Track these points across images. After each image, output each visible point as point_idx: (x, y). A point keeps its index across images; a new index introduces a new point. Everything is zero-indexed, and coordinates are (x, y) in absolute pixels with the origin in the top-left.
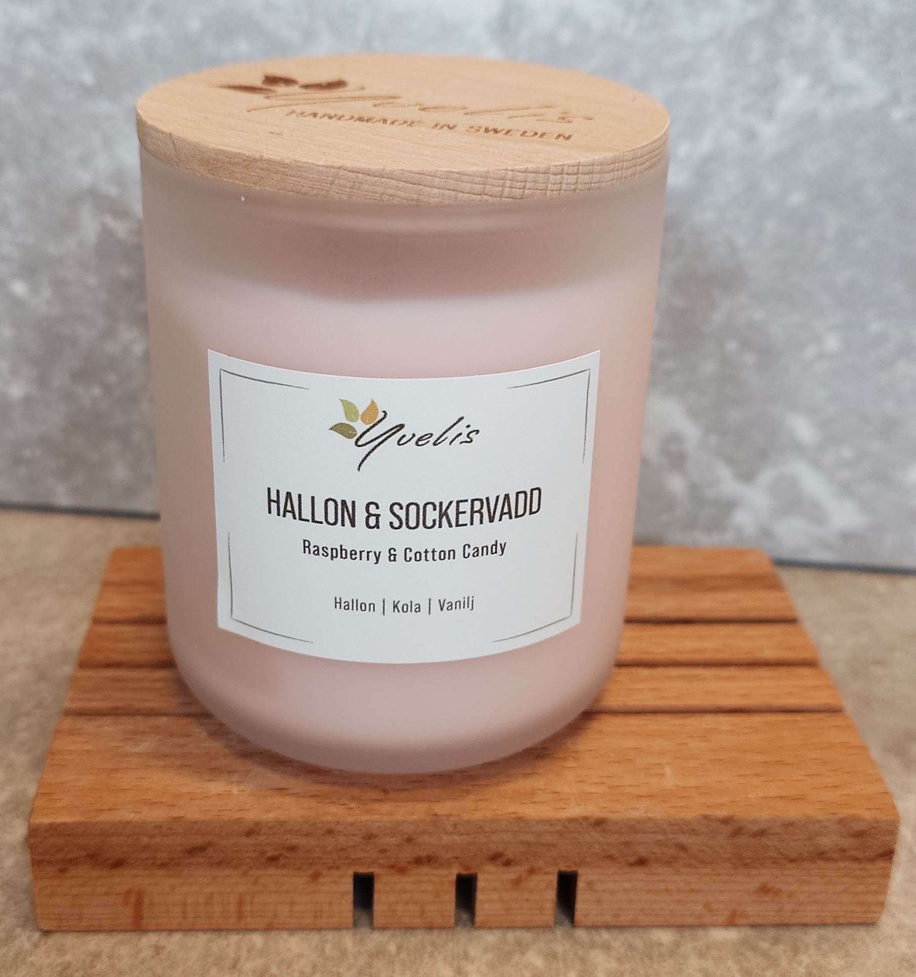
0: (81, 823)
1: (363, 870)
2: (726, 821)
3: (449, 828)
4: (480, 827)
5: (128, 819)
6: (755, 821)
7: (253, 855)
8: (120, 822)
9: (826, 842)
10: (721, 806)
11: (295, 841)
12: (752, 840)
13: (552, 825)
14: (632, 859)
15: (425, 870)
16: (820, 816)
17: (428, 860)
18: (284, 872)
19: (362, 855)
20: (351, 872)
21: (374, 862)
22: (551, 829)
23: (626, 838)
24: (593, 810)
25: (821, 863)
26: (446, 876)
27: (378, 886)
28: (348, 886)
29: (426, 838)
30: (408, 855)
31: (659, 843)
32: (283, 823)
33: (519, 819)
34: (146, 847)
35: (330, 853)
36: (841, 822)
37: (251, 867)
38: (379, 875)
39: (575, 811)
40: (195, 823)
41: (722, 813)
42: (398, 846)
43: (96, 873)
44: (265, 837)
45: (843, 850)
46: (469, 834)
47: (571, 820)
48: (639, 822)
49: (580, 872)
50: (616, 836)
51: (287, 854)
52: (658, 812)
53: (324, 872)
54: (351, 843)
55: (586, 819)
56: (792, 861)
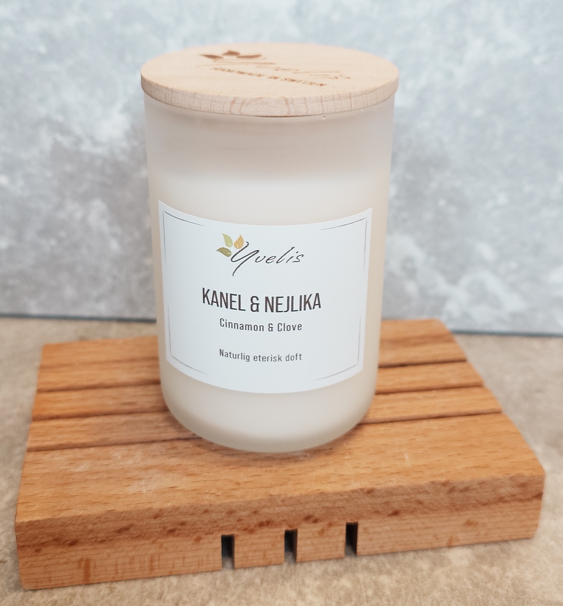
0: (49, 519)
1: (227, 533)
2: (444, 484)
3: (280, 503)
4: (299, 500)
5: (79, 515)
6: (462, 483)
7: (159, 530)
8: (74, 517)
9: (503, 491)
10: (441, 475)
11: (185, 519)
12: (460, 494)
13: (342, 495)
14: (390, 512)
15: (265, 529)
16: (500, 476)
17: (268, 523)
18: (179, 539)
19: (227, 524)
20: (220, 535)
21: (233, 528)
22: (341, 498)
23: (386, 500)
24: (366, 484)
25: (501, 504)
26: (279, 532)
27: (237, 542)
28: (218, 544)
29: (266, 510)
30: (255, 522)
31: (406, 501)
32: (177, 509)
33: (322, 493)
34: (91, 531)
35: (207, 524)
36: (512, 478)
37: (158, 538)
38: (238, 536)
39: (355, 485)
40: (122, 513)
41: (443, 479)
42: (249, 516)
43: (59, 550)
44: (166, 518)
45: (513, 496)
46: (292, 505)
47: (353, 491)
48: (394, 489)
49: (360, 522)
50: (381, 499)
51: (180, 527)
52: (405, 482)
53: (203, 536)
54: (220, 517)
55: (362, 490)
56: (485, 504)
